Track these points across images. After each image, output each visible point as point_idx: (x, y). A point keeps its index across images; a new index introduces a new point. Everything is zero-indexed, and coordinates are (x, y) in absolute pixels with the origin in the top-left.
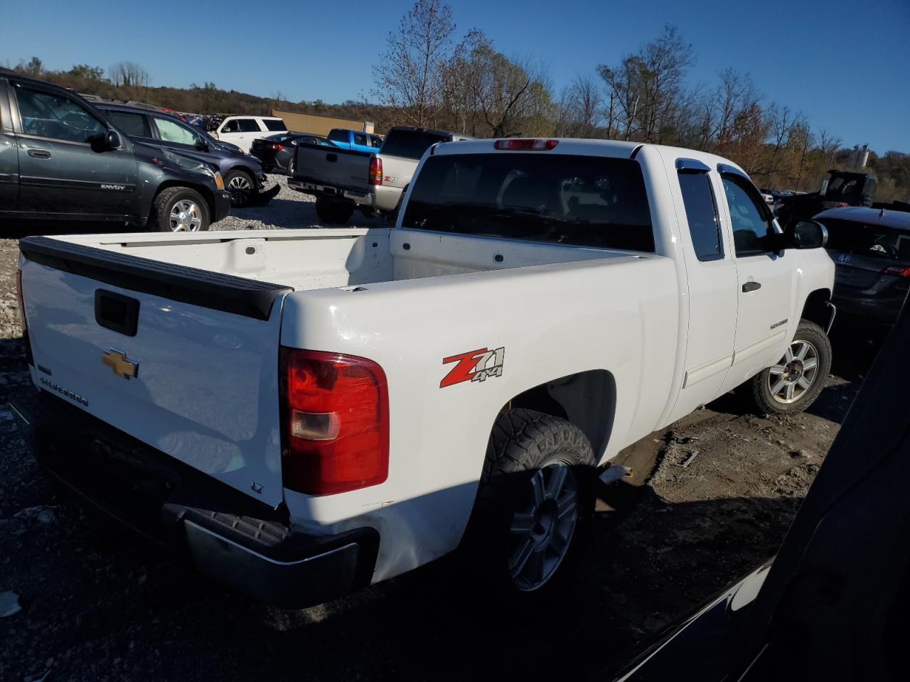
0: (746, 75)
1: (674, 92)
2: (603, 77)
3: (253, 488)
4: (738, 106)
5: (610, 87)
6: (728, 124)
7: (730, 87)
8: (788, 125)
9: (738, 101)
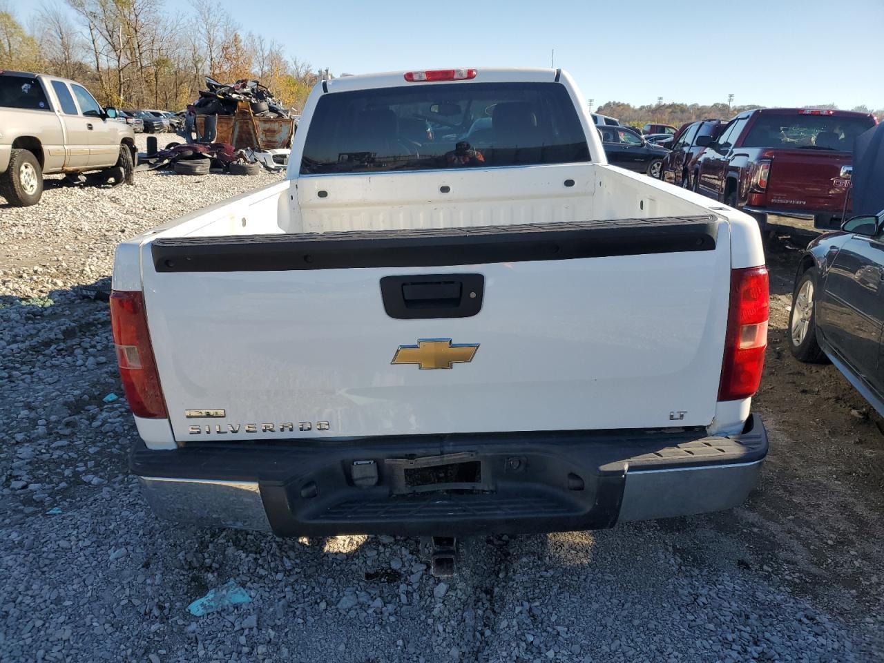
0: (218, 6)
1: (157, 22)
2: (72, 6)
3: (672, 417)
4: (220, 36)
5: (82, 16)
6: (214, 55)
7: (207, 17)
8: (266, 54)
9: (217, 31)
